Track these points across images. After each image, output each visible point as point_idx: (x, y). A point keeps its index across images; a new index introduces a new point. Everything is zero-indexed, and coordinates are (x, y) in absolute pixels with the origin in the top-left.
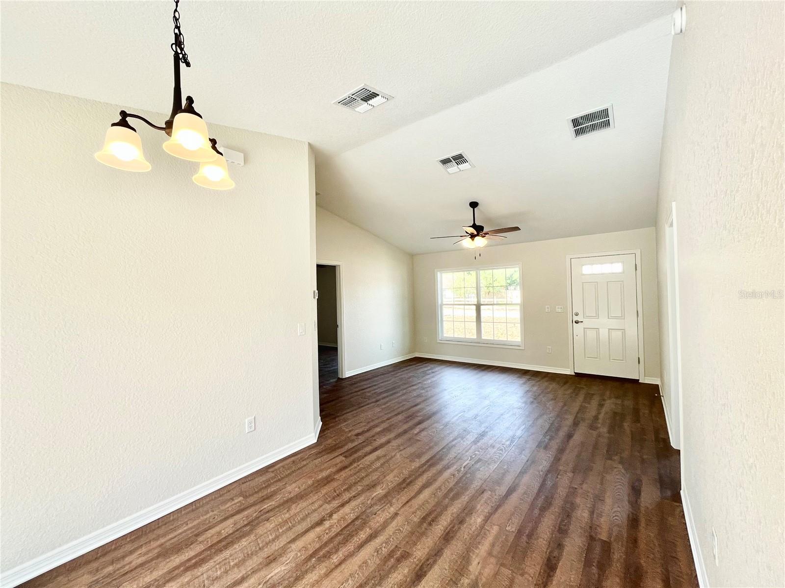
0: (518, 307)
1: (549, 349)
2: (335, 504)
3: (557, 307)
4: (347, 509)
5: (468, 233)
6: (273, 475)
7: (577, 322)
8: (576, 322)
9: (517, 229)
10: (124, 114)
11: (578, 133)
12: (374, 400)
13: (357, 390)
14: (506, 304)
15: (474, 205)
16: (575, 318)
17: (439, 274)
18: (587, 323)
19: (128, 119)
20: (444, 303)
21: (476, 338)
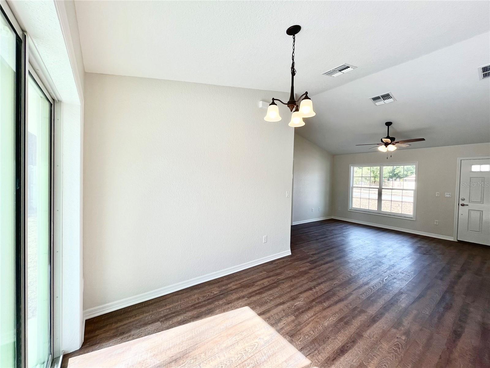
0: (412, 192)
1: (436, 222)
2: (315, 283)
3: (446, 193)
4: (322, 286)
5: (383, 142)
6: (276, 265)
7: (463, 205)
8: (461, 205)
9: (423, 139)
10: (273, 99)
11: (485, 76)
12: (315, 239)
13: (302, 232)
14: (403, 190)
15: (389, 124)
16: (461, 202)
17: (352, 168)
18: (471, 206)
19: (275, 101)
20: (354, 186)
21: (377, 210)
